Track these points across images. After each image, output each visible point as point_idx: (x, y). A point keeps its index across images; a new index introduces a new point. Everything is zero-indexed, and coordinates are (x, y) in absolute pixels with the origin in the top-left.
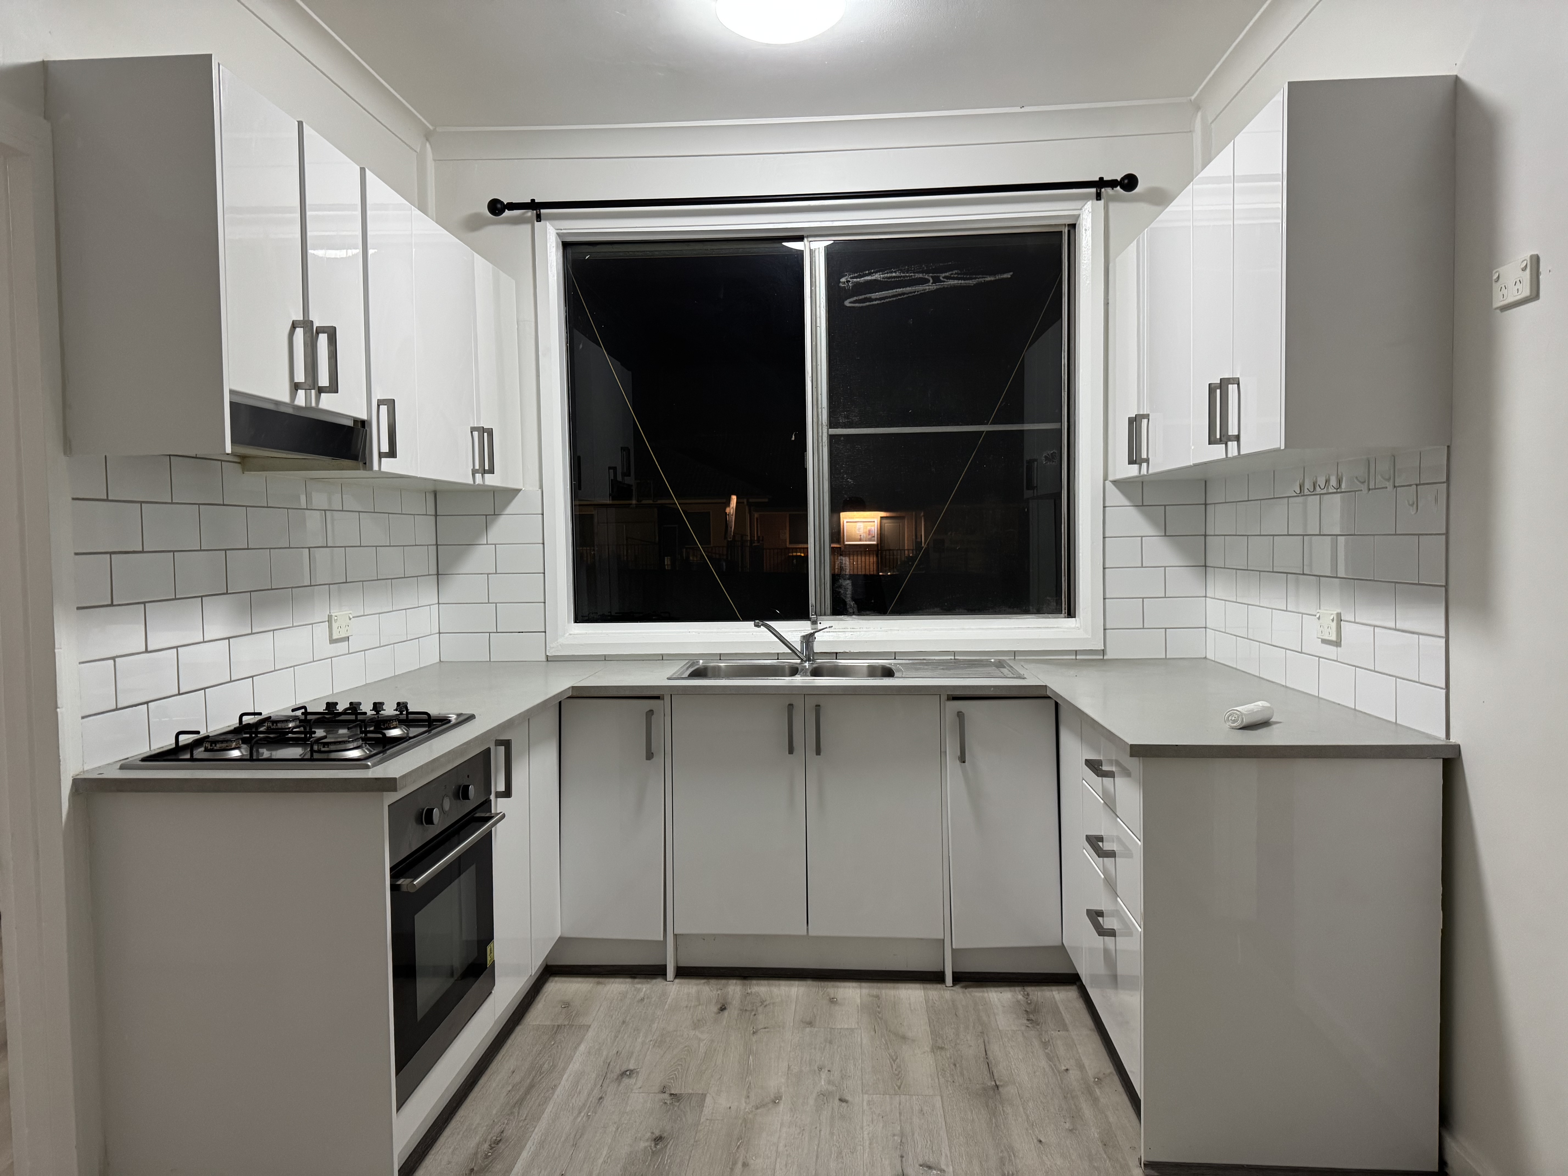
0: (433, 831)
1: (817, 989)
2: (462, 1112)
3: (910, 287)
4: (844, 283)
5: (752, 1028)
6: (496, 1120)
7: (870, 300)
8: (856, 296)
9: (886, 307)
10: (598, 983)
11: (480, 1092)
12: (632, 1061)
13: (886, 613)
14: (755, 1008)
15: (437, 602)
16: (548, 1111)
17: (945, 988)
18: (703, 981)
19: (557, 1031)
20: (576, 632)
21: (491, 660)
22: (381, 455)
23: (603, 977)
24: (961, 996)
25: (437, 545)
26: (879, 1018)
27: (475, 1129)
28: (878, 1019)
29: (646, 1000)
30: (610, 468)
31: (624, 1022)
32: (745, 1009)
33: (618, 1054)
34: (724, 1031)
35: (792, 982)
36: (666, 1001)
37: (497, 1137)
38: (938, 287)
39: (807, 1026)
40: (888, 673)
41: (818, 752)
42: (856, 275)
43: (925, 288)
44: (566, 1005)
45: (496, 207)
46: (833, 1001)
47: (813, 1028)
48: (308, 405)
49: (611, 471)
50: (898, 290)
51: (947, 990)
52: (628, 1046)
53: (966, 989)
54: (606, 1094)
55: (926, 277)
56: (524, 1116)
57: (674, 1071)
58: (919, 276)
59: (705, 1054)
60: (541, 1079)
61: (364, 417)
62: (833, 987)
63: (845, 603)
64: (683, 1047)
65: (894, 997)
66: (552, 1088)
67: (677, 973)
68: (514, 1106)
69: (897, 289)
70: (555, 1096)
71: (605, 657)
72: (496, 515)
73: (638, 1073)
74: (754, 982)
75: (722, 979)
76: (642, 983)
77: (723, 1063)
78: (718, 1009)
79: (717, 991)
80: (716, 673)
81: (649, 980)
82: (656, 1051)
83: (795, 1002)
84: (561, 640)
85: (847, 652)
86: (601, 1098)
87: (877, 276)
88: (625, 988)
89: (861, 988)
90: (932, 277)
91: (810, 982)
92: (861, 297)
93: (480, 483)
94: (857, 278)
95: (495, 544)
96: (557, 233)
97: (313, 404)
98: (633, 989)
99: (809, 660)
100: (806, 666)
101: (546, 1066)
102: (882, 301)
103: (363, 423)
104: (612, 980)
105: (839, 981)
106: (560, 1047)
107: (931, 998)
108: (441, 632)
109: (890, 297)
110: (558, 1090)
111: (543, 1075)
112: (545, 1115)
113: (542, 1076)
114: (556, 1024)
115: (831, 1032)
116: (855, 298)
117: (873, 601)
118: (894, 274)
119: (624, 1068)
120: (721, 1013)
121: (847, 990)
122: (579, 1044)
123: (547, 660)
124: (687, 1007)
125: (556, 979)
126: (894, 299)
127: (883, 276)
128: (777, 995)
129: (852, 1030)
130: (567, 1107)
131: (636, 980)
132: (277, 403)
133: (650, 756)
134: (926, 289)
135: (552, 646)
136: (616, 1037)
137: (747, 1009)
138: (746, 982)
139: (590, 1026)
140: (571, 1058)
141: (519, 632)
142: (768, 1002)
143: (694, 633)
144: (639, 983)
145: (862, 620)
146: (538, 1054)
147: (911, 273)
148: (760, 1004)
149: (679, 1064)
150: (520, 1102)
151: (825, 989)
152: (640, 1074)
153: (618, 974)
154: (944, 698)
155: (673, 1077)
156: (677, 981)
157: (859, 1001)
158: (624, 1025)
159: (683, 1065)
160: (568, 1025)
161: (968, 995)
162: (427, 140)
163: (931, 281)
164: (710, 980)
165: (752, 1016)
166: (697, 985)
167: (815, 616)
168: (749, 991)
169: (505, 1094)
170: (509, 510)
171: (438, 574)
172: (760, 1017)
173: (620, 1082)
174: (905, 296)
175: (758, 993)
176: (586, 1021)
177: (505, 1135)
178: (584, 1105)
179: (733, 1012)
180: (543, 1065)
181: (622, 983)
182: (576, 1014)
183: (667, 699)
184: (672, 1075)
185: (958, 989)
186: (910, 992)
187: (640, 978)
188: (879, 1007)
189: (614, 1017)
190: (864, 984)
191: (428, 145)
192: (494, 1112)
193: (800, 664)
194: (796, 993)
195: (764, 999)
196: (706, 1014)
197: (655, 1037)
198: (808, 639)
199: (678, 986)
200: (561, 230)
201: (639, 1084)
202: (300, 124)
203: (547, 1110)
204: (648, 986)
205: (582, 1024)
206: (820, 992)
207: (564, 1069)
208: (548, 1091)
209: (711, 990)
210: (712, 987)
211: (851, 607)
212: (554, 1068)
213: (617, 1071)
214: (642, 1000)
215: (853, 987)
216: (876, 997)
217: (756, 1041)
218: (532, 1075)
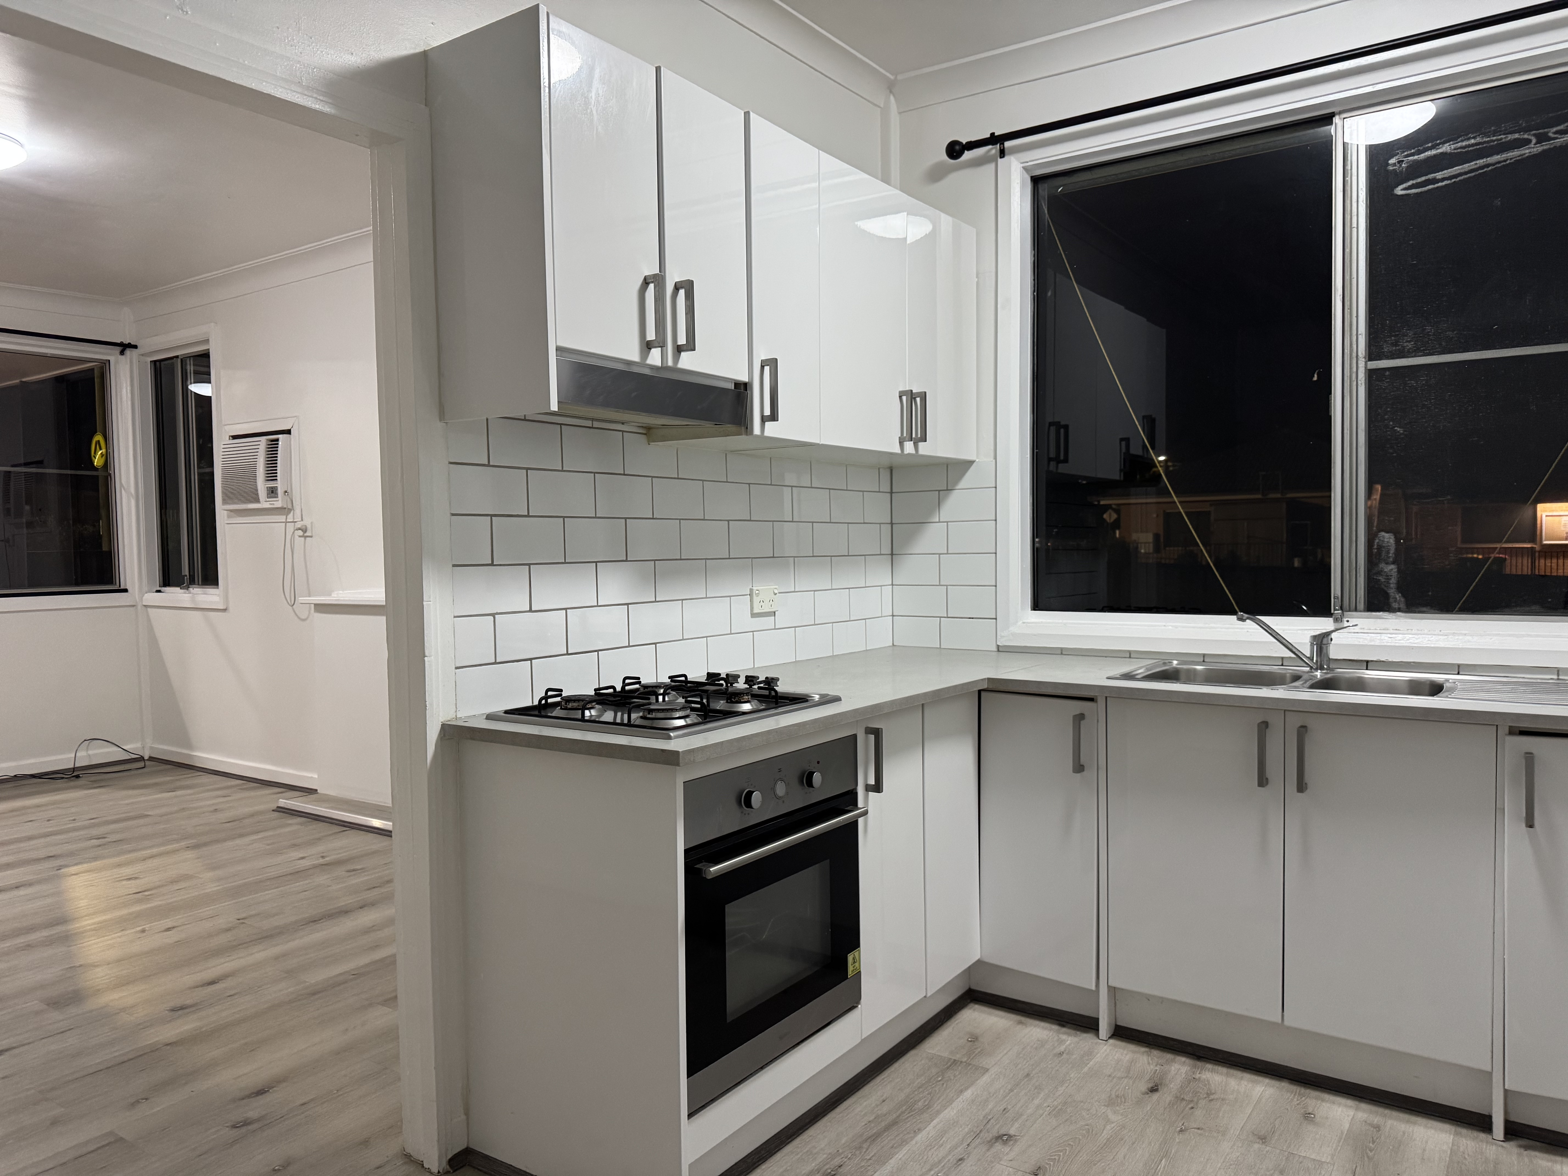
0: (753, 819)
1: (1292, 1095)
2: (812, 1132)
3: (1498, 154)
4: (1394, 164)
5: (1181, 1124)
6: (840, 1151)
7: (1435, 181)
8: (1413, 180)
9: (1457, 188)
10: (1020, 1023)
11: (841, 1113)
12: (1016, 1125)
13: (1453, 611)
14: (1195, 1099)
15: (891, 583)
16: (899, 1155)
17: (1491, 1140)
18: (1143, 1049)
19: (950, 1066)
20: (1033, 620)
21: (942, 647)
22: (764, 419)
23: (1028, 1017)
24: (1514, 1158)
25: (892, 524)
26: (1368, 1157)
27: (816, 1154)
28: (1366, 1159)
29: (1064, 1055)
30: (1122, 440)
31: (1028, 1075)
32: (1182, 1097)
33: (1004, 1112)
34: (1143, 1118)
35: (1260, 1079)
36: (1088, 1062)
37: (832, 1171)
38: (1545, 147)
39: (1258, 1140)
40: (1436, 689)
41: (1301, 787)
42: (1412, 151)
43: (1523, 152)
44: (974, 1039)
45: (955, 150)
46: (1308, 1117)
47: (1264, 1146)
48: (665, 365)
49: (1123, 443)
50: (1478, 162)
51: (1492, 1144)
52: (1019, 1105)
53: (1526, 1150)
54: (968, 1157)
55: (1526, 136)
56: (871, 1155)
57: (1060, 1151)
58: (1513, 137)
59: (1107, 1141)
60: (908, 1117)
61: (745, 378)
62: (1317, 1098)
63: (1387, 595)
64: (1083, 1123)
65: (1404, 1133)
66: (915, 1131)
67: (1114, 1032)
68: (866, 1140)
69: (1477, 160)
70: (914, 1142)
71: (1062, 650)
72: (948, 490)
73: (1016, 1141)
74: (1209, 1066)
75: (1168, 1052)
76: (1069, 1035)
77: (1124, 1158)
78: (1148, 1089)
79: (1156, 1066)
80: (1191, 677)
81: (1078, 1033)
82: (1050, 1121)
83: (1253, 1105)
84: (1013, 629)
85: (1383, 661)
86: (961, 1160)
87: (1446, 148)
88: (1047, 1036)
89: (1357, 1109)
90: (1534, 135)
91: (1285, 1085)
92: (1419, 180)
93: (911, 452)
94: (1414, 156)
95: (947, 522)
96: (1024, 168)
97: (670, 363)
98: (1056, 1038)
99: (1322, 668)
100: (1317, 675)
101: (920, 1104)
102: (1453, 180)
103: (745, 385)
104: (1037, 1022)
105: (1329, 1093)
106: (945, 1086)
107: (1461, 1149)
108: (894, 614)
109: (1466, 173)
110: (920, 1136)
111: (913, 1113)
112: (892, 1162)
113: (910, 1114)
114: (953, 1058)
115: (1287, 1158)
116: (1410, 183)
117: (1430, 593)
118: (1473, 141)
119: (1002, 1132)
120: (1150, 1094)
121: (1335, 1107)
122: (967, 1088)
123: (998, 651)
124: (1110, 1076)
125: (977, 1006)
126: (1473, 174)
127: (1455, 145)
128: (1234, 1090)
129: (1321, 1163)
130: (921, 1158)
131: (1064, 1030)
132: (629, 363)
133: (1079, 768)
134: (1525, 154)
135: (1003, 634)
136: (1011, 1090)
137: (1185, 1098)
138: (1199, 1064)
139: (987, 1070)
140: (951, 1101)
141: (970, 618)
142: (1215, 1096)
143: (1170, 627)
144: (1065, 1033)
145: (1413, 619)
146: (919, 1088)
147: (1500, 135)
148: (1205, 1096)
149: (1069, 1144)
150: (874, 1138)
151: (1303, 1098)
152: (1018, 1143)
153: (1047, 1017)
154: (1504, 730)
155: (1055, 1159)
156: (1111, 1041)
157: (1347, 1126)
158: (1027, 1079)
159: (1074, 1147)
160: (965, 1062)
161: (1526, 1160)
162: (891, 92)
163: (1534, 141)
164: (1153, 1050)
165: (1187, 1109)
166: (1134, 1052)
167: (1340, 612)
168: (1197, 1076)
169: (863, 1124)
170: (963, 484)
171: (892, 554)
172: (1198, 1113)
173: (991, 1146)
174: (1490, 168)
175: (1208, 1081)
176: (987, 1063)
177: (841, 1170)
178: (940, 1162)
179: (1165, 1096)
180: (918, 1102)
181: (1046, 1029)
182: (979, 1052)
183: (1101, 702)
184: (1055, 1155)
185: (1512, 1147)
186: (1431, 1132)
187: (1069, 1028)
188: (1373, 1142)
189: (1020, 1065)
190: (1364, 1106)
191: (892, 98)
192: (843, 1141)
193: (1308, 672)
194: (1259, 1094)
195: (1213, 1091)
196: (1130, 1090)
197: (1056, 1103)
198: (1321, 641)
199: (1111, 1048)
200: (1027, 162)
201: (1012, 1155)
202: (658, 69)
203: (897, 1156)
204: (1076, 1039)
205: (981, 1065)
206: (1295, 1100)
207: (938, 1113)
208: (908, 1133)
209: (1149, 1063)
210: (1152, 1059)
211: (1395, 602)
212: (928, 1108)
213: (994, 1132)
214: (1061, 1054)
215: (1346, 1106)
216: (1376, 1128)
217: (1179, 1142)
218: (901, 1110)
